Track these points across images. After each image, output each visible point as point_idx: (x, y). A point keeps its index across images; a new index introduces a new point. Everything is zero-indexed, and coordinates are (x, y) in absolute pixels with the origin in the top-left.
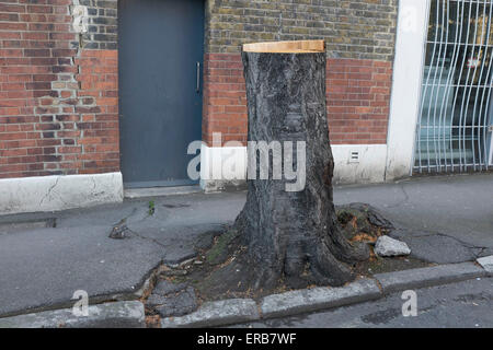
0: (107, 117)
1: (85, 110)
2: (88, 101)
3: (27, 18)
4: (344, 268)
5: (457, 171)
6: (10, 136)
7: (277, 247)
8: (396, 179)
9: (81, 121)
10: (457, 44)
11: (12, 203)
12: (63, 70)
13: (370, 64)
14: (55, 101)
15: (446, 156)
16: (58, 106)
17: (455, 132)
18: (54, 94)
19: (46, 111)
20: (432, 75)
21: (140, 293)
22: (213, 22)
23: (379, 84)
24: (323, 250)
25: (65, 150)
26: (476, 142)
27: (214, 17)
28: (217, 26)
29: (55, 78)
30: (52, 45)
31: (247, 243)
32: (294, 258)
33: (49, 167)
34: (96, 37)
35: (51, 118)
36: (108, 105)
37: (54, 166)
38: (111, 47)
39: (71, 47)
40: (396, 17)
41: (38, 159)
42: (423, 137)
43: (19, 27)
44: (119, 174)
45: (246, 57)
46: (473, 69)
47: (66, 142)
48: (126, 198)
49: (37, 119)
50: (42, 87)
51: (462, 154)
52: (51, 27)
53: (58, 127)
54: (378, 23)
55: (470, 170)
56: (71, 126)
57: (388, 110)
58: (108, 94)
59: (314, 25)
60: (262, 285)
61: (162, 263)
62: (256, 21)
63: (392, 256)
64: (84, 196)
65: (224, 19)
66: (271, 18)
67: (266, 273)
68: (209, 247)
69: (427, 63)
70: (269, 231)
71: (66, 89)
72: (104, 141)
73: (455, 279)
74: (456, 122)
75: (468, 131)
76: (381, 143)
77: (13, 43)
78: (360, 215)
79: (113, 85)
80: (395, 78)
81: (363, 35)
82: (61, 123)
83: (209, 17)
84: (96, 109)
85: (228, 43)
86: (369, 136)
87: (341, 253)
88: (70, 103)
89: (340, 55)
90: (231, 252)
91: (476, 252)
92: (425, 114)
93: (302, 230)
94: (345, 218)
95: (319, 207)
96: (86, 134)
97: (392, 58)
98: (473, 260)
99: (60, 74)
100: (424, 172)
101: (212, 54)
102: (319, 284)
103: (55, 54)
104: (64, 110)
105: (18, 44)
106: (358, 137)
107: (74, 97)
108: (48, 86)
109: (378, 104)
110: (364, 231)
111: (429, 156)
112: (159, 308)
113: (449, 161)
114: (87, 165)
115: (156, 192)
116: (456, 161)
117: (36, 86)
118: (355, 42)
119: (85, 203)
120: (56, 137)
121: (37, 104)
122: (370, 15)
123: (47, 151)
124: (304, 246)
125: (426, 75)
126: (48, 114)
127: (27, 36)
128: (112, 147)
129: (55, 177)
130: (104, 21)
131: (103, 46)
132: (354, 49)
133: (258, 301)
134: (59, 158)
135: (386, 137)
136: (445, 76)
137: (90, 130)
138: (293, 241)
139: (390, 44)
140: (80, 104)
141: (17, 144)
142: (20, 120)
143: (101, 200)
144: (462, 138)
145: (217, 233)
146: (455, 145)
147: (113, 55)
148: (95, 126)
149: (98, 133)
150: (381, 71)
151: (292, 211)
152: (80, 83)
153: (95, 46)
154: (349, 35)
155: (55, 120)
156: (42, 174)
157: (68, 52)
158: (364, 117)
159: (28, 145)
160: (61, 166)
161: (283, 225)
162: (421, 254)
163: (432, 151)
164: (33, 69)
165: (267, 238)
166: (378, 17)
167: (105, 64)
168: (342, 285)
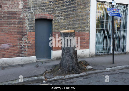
0: (33, 45)
1: (29, 44)
2: (29, 42)
3: (18, 26)
4: (80, 70)
5: (105, 54)
6: (14, 49)
7: (67, 67)
8: (92, 56)
9: (28, 46)
10: (102, 29)
11: (14, 63)
12: (24, 36)
13: (85, 33)
14: (23, 42)
15: (102, 51)
16: (23, 43)
17: (104, 46)
18: (23, 41)
19: (21, 44)
20: (98, 35)
21: (43, 75)
22: (54, 26)
23: (87, 37)
24: (76, 67)
25: (24, 52)
26: (108, 48)
27: (54, 25)
28: (54, 27)
29: (23, 38)
30: (22, 31)
31: (62, 67)
32: (71, 69)
33: (21, 55)
34: (31, 30)
35: (22, 45)
36: (33, 43)
37: (22, 55)
38: (34, 31)
39: (26, 31)
40: (90, 24)
41: (19, 54)
42: (97, 48)
43: (16, 28)
44: (35, 56)
45: (61, 33)
46: (106, 33)
47: (25, 50)
48: (36, 61)
49: (19, 46)
50: (20, 39)
51: (105, 51)
52: (22, 28)
53: (23, 47)
54: (86, 25)
55: (107, 54)
56: (26, 47)
57: (89, 42)
58: (33, 40)
59: (73, 26)
60: (65, 74)
61: (47, 70)
62: (62, 26)
63: (89, 69)
64: (28, 61)
65: (55, 25)
66: (65, 25)
67: (66, 71)
68: (55, 68)
69: (97, 32)
70: (66, 64)
71: (25, 40)
72: (32, 50)
73: (101, 72)
74: (104, 44)
75: (106, 46)
76: (88, 49)
77: (15, 31)
78: (83, 62)
79: (34, 39)
80: (90, 36)
81: (83, 28)
82: (24, 46)
83: (53, 25)
84: (31, 44)
85: (56, 30)
86: (86, 48)
87: (79, 68)
88: (26, 42)
89: (79, 32)
90: (59, 68)
91: (105, 68)
92: (97, 43)
93: (72, 63)
94: (80, 62)
95: (75, 59)
96: (29, 48)
97: (89, 32)
98: (104, 69)
99: (24, 37)
100: (97, 55)
101: (53, 32)
102: (75, 73)
103: (23, 33)
104: (25, 44)
105: (16, 31)
106: (83, 48)
107: (26, 41)
108: (21, 39)
109: (87, 41)
110: (84, 65)
111: (98, 52)
112: (47, 77)
113: (103, 52)
114: (29, 55)
115: (42, 60)
116: (104, 52)
117: (19, 39)
118: (82, 29)
119: (28, 62)
120: (23, 49)
121: (19, 42)
122: (84, 24)
123: (21, 52)
124: (72, 66)
125: (96, 35)
126: (21, 45)
127: (18, 30)
128: (34, 51)
129: (22, 57)
130: (32, 26)
131: (32, 31)
132: (82, 30)
133: (65, 76)
134: (23, 53)
135: (89, 48)
136: (100, 35)
137: (30, 48)
138: (70, 65)
139: (89, 29)
140: (28, 43)
141: (15, 51)
142: (16, 46)
143: (31, 62)
144: (105, 48)
145: (56, 66)
146: (104, 49)
147: (34, 33)
148: (30, 47)
149: (31, 48)
150: (87, 34)
151: (70, 60)
152: (28, 39)
153: (31, 31)
154: (81, 28)
155: (23, 46)
156: (20, 57)
157: (25, 32)
158: (85, 44)
159: (17, 51)
160: (24, 55)
161: (68, 63)
162: (95, 68)
163: (99, 51)
164: (19, 36)
165: (66, 65)
166: (86, 24)
167: (32, 35)
168: (80, 73)
